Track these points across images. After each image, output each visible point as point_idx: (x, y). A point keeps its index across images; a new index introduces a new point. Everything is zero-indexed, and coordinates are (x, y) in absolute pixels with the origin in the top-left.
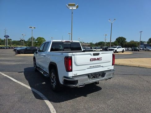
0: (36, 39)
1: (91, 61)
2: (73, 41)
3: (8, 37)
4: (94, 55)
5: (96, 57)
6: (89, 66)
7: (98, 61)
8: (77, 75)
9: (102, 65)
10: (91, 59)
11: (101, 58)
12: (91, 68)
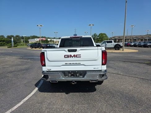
0: (98, 35)
1: (65, 57)
2: (83, 36)
3: (76, 35)
4: (69, 51)
5: (72, 54)
6: (64, 63)
7: (76, 58)
8: (51, 70)
9: (82, 63)
10: (65, 56)
11: (80, 55)
12: (66, 65)
